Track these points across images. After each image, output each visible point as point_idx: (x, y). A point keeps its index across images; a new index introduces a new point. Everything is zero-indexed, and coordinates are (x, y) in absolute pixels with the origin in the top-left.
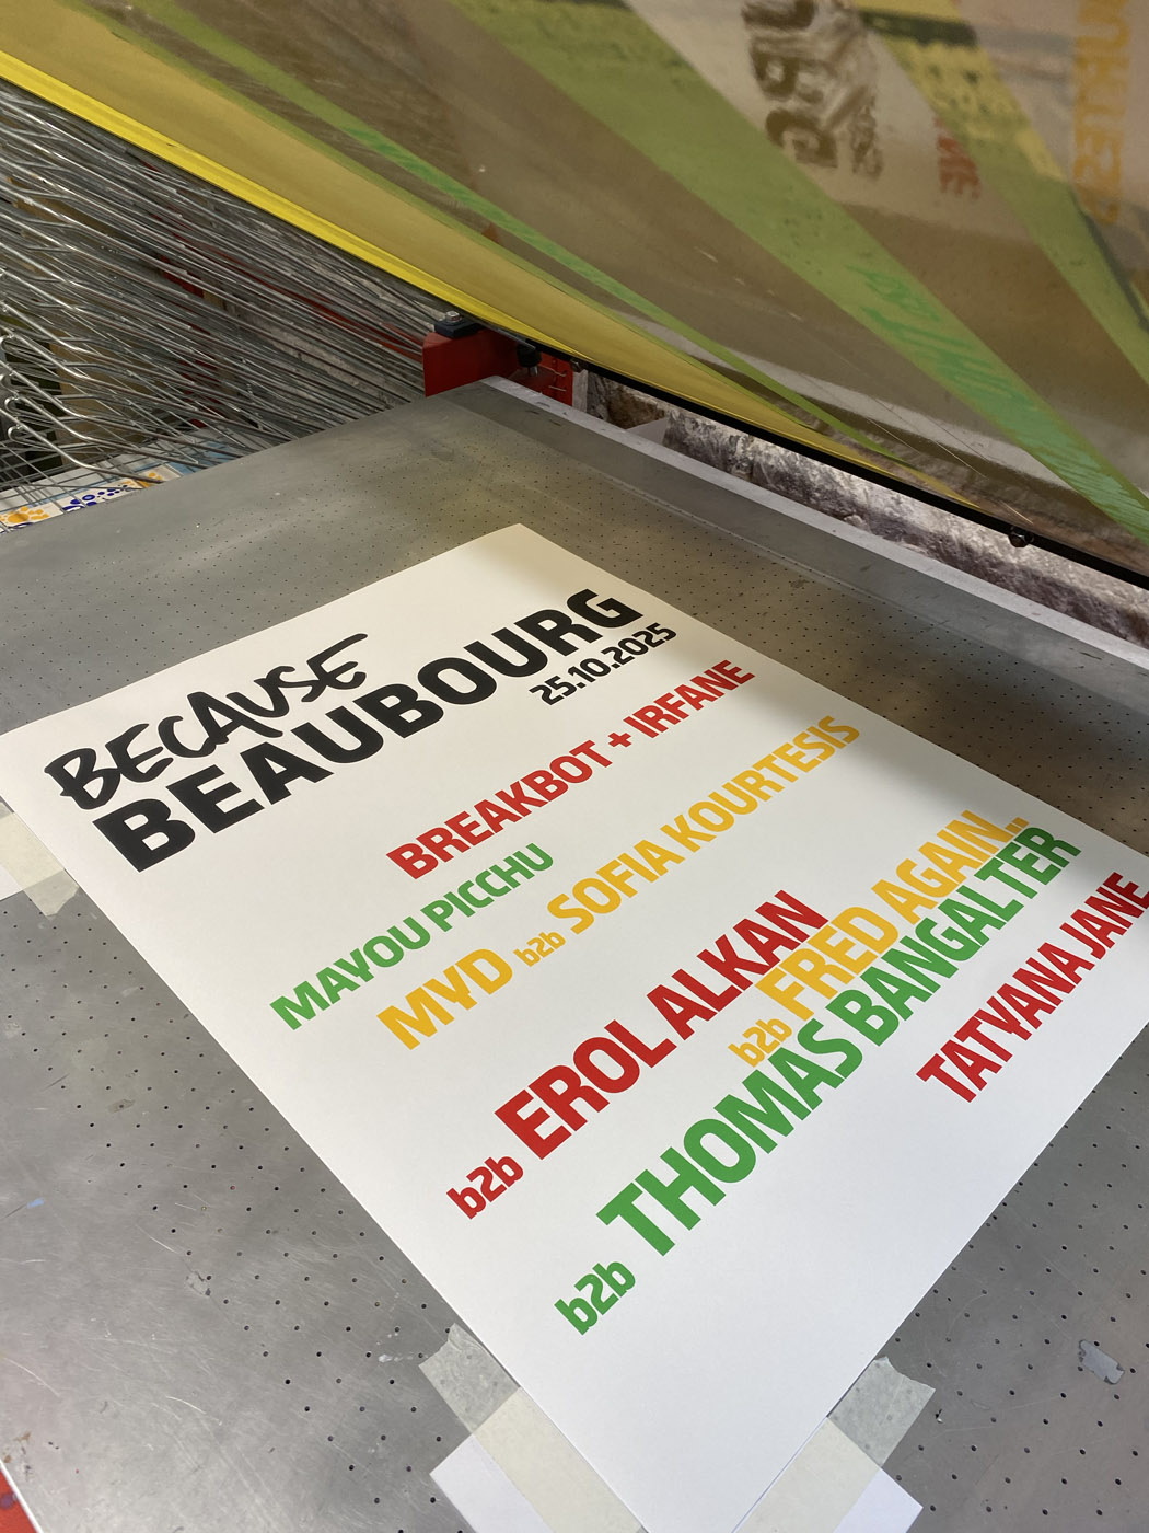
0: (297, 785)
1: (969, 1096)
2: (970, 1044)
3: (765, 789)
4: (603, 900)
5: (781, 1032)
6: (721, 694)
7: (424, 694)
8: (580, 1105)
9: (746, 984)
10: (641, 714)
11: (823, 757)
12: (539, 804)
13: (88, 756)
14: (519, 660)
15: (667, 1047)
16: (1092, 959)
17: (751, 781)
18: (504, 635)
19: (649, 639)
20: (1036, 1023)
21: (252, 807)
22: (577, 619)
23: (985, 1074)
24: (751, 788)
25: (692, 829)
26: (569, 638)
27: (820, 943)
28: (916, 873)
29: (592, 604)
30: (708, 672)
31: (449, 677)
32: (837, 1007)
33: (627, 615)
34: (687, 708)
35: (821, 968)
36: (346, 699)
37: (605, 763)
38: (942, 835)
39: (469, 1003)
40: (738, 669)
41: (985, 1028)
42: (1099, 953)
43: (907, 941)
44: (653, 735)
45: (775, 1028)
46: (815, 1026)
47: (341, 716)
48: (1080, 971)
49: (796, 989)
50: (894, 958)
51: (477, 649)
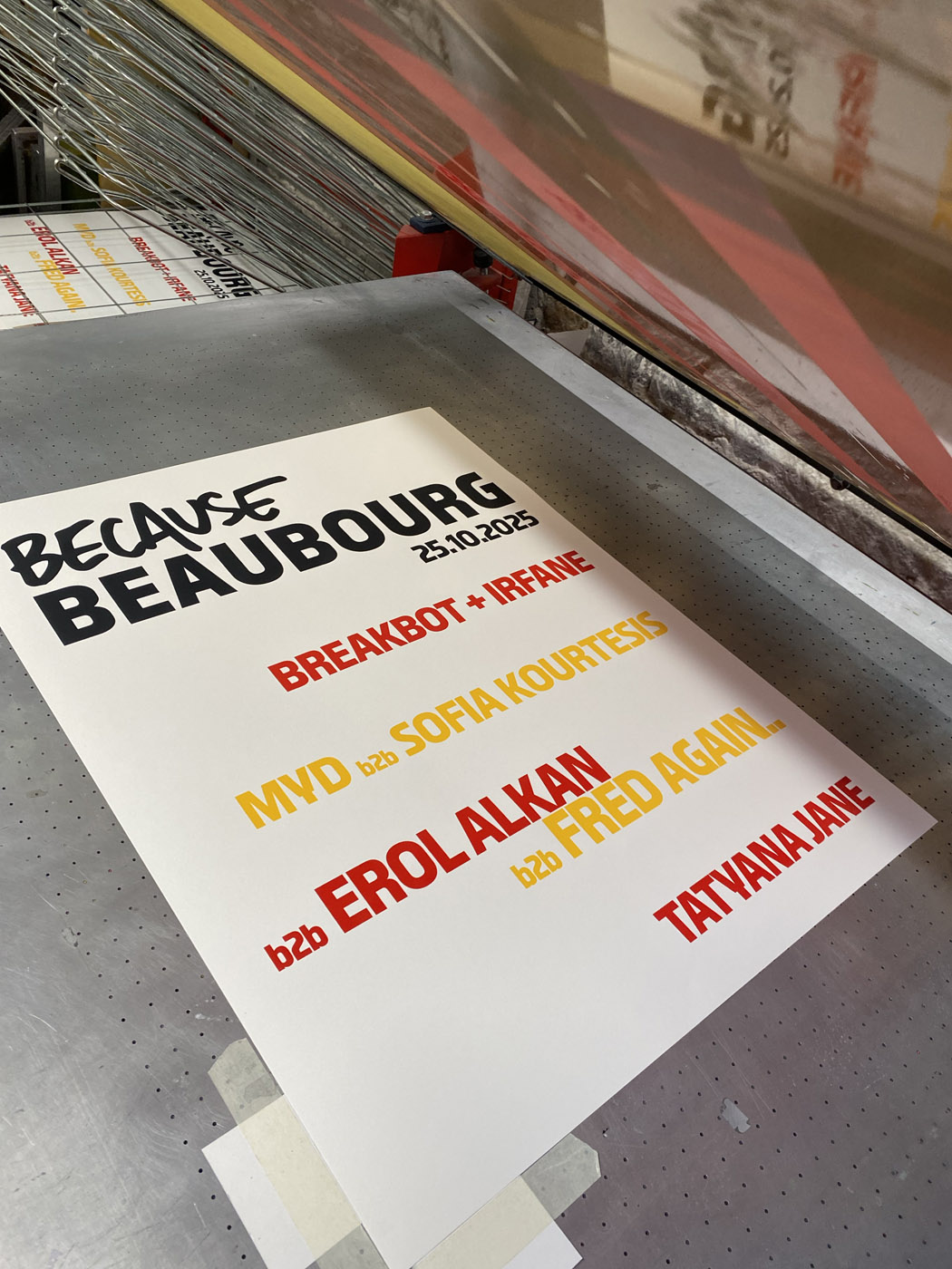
0: (206, 596)
1: (691, 937)
2: (702, 896)
3: (584, 663)
4: (435, 731)
5: (554, 863)
6: (564, 578)
7: (324, 537)
8: (384, 894)
9: (535, 817)
10: (497, 582)
11: (635, 644)
12: (401, 643)
13: (39, 540)
14: (408, 522)
15: (462, 858)
16: (812, 843)
17: (574, 654)
18: (399, 500)
19: (516, 524)
20: (757, 887)
21: (165, 608)
22: (461, 496)
23: (708, 922)
24: (572, 660)
25: (519, 685)
26: (452, 510)
27: (601, 795)
28: (688, 752)
29: (476, 485)
30: (558, 558)
31: (348, 526)
33: (503, 499)
34: (535, 584)
35: (596, 816)
36: (259, 529)
37: (461, 619)
38: (715, 724)
39: (311, 799)
40: (582, 560)
41: (716, 885)
42: (819, 838)
44: (503, 602)
45: (550, 859)
47: (252, 543)
48: (801, 851)
49: (573, 830)
51: (375, 507)
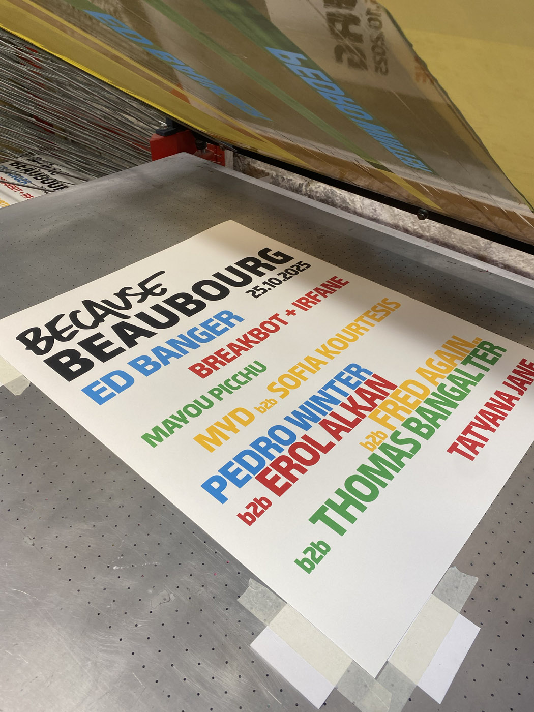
0: (141, 340)
1: (472, 458)
2: (469, 436)
3: (361, 330)
4: (292, 383)
5: (383, 436)
6: (335, 291)
7: (196, 297)
8: (294, 472)
9: (364, 416)
10: (299, 300)
11: (386, 316)
12: (257, 343)
13: (37, 331)
14: (239, 280)
15: (331, 445)
16: (519, 396)
17: (354, 327)
18: (230, 269)
19: (298, 268)
20: (498, 425)
21: (120, 350)
23: (478, 448)
24: (354, 330)
25: (330, 350)
26: (261, 269)
27: (395, 396)
28: (435, 364)
29: (269, 254)
30: (328, 281)
31: (206, 288)
32: (406, 424)
33: (287, 259)
34: (320, 297)
35: (397, 408)
37: (286, 323)
38: (444, 346)
39: (236, 431)
40: (341, 280)
41: (475, 429)
42: (521, 393)
43: (434, 394)
44: (306, 310)
45: (379, 434)
46: (397, 433)
47: (157, 308)
48: (514, 401)
49: (386, 418)
50: (429, 402)
51: (218, 275)
